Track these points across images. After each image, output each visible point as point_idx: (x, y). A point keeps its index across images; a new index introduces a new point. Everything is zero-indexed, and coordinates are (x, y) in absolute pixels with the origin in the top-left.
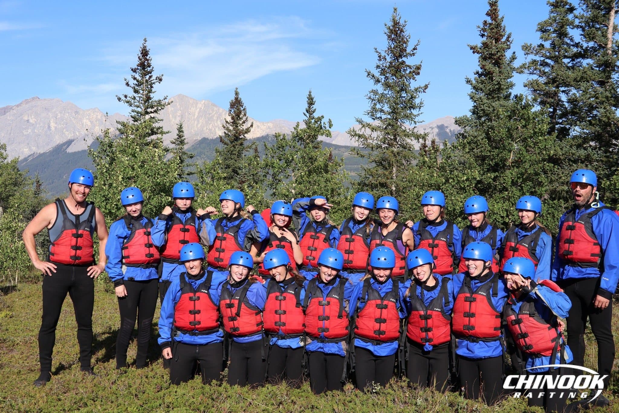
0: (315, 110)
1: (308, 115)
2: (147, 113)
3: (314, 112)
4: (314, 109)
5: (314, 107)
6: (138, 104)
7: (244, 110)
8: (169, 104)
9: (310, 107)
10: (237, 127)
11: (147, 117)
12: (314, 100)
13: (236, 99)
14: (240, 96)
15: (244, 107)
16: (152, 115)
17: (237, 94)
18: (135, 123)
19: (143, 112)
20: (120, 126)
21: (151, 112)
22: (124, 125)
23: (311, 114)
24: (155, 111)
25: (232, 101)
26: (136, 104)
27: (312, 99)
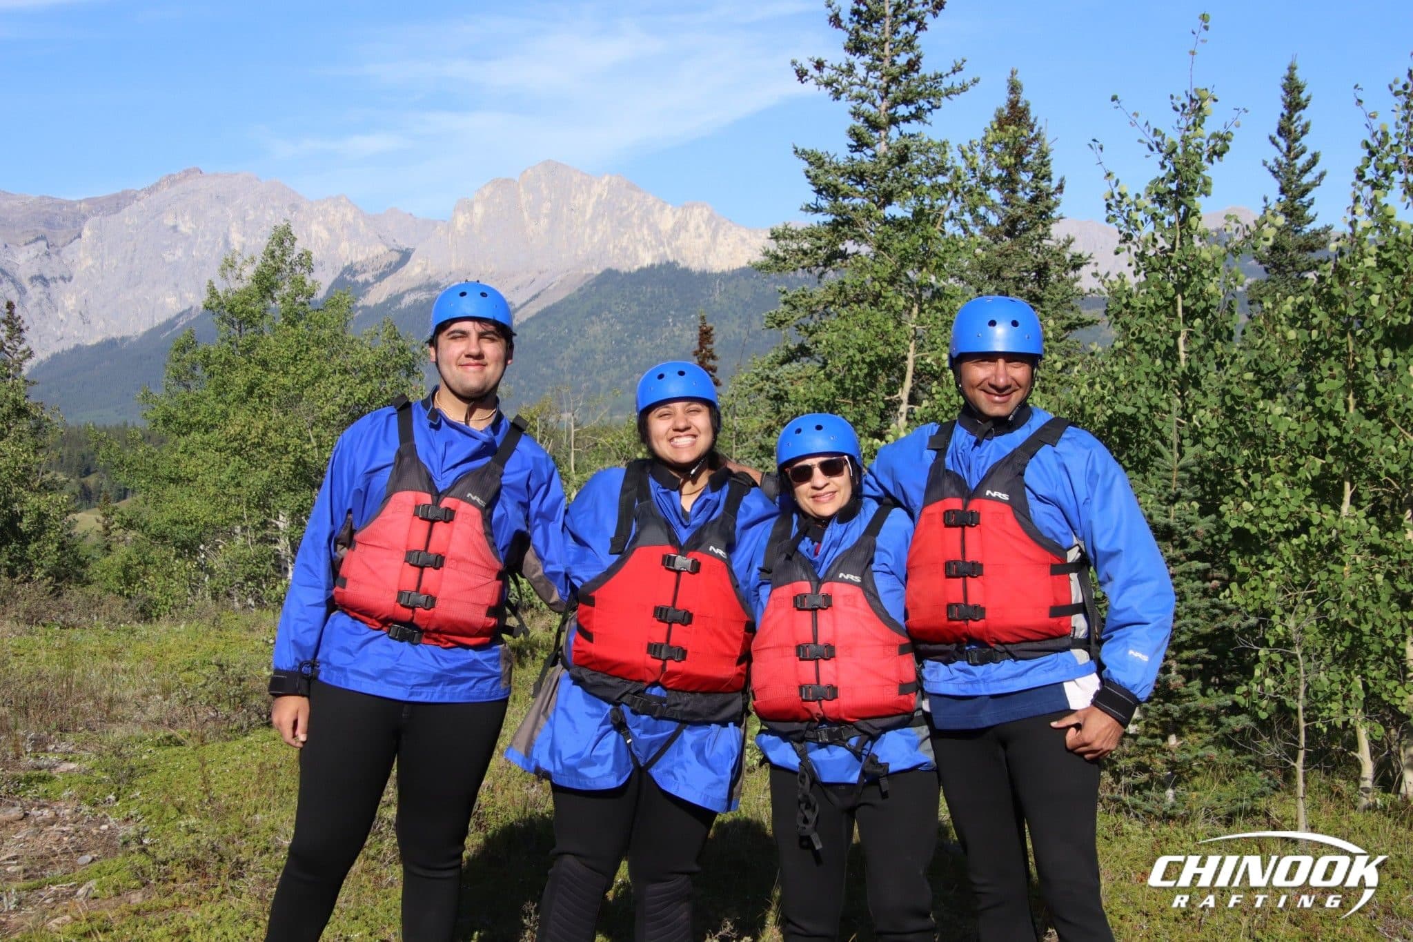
0: (1307, 125)
1: (1283, 143)
2: (893, 121)
3: (1303, 133)
4: (1303, 122)
5: (1304, 115)
6: (864, 90)
7: (1036, 139)
8: (964, 89)
9: (1290, 118)
10: (1014, 191)
11: (894, 132)
12: (1303, 96)
13: (1013, 105)
14: (1024, 96)
15: (1036, 130)
16: (906, 128)
17: (1014, 88)
18: (857, 156)
19: (883, 120)
20: (805, 165)
21: (906, 120)
22: (816, 161)
23: (1296, 140)
24: (917, 116)
25: (1000, 111)
26: (856, 89)
27: (1300, 89)
